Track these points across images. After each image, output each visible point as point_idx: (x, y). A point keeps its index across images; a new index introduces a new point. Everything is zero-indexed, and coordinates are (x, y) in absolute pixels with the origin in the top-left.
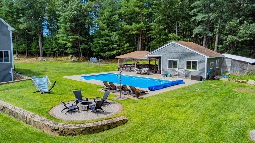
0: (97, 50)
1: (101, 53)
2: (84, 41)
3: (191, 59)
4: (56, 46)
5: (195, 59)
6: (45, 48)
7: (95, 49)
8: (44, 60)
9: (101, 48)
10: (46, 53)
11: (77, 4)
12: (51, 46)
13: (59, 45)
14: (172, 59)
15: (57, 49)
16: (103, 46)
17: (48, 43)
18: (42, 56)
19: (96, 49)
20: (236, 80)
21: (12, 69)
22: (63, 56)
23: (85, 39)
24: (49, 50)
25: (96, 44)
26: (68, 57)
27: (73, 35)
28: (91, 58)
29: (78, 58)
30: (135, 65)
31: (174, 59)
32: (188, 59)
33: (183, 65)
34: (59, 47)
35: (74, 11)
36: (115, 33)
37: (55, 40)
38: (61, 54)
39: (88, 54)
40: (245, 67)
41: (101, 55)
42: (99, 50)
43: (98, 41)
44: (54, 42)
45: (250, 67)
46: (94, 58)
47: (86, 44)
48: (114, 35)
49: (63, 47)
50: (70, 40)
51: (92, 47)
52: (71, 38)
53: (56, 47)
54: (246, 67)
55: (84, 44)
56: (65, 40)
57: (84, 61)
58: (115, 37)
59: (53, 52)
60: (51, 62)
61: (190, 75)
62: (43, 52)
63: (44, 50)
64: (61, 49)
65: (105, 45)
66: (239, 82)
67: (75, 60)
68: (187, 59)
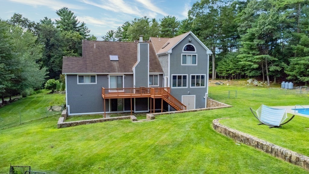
0: (294, 73)
1: (301, 77)
2: (274, 61)
4: (234, 67)
6: (219, 70)
7: (291, 71)
8: (220, 84)
9: (301, 71)
10: (219, 75)
11: (272, 16)
12: (226, 68)
13: (236, 67)
15: (234, 71)
16: (305, 68)
17: (224, 64)
18: (215, 79)
19: (293, 71)
21: (206, 94)
22: (239, 79)
23: (276, 59)
24: (224, 72)
25: (293, 64)
26: (248, 81)
27: (261, 54)
28: (283, 83)
29: (262, 83)
34: (236, 69)
35: (267, 26)
37: (232, 61)
38: (238, 77)
39: (276, 77)
41: (300, 80)
42: (297, 72)
43: (298, 61)
44: (231, 63)
46: (289, 83)
47: (277, 65)
49: (241, 68)
50: (257, 61)
51: (287, 69)
52: (257, 59)
53: (233, 69)
55: (274, 65)
56: (249, 61)
57: (270, 86)
59: (228, 75)
60: (229, 86)
62: (216, 74)
63: (217, 72)
64: (239, 71)
67: (258, 85)
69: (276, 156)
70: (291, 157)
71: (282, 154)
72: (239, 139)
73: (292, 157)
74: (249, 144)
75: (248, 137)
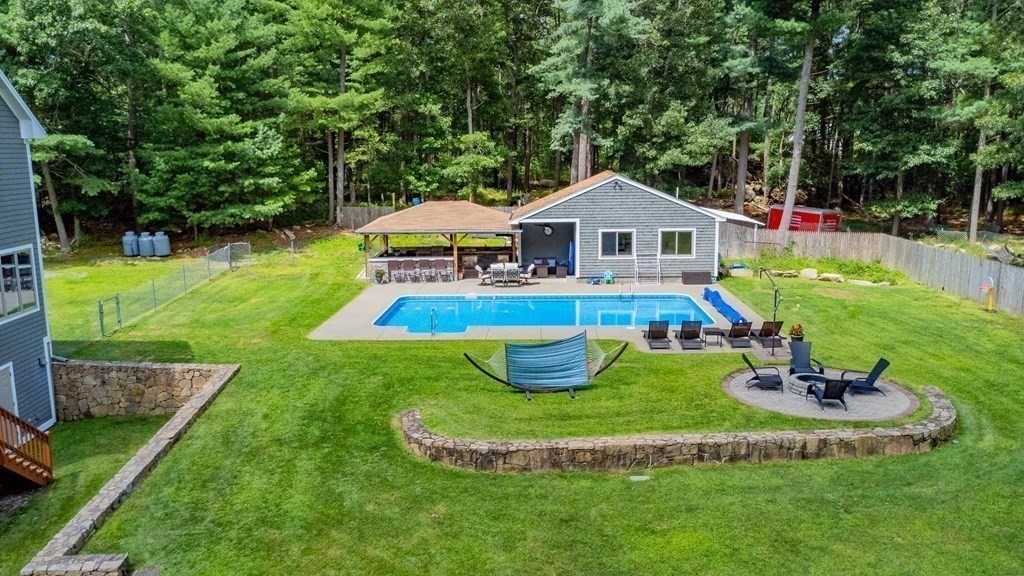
0: (170, 200)
2: (92, 159)
3: (675, 226)
5: (688, 226)
7: (159, 194)
9: (196, 192)
14: (615, 227)
16: (211, 181)
19: (165, 195)
20: (773, 272)
30: (452, 255)
31: (622, 227)
32: (665, 226)
33: (650, 245)
36: (260, 125)
40: (749, 237)
42: (181, 198)
43: (189, 159)
45: (759, 236)
48: (260, 136)
54: (752, 236)
58: (265, 142)
61: (679, 271)
65: (222, 178)
66: (781, 275)
68: (661, 226)
69: (762, 459)
70: (804, 446)
71: (781, 447)
72: (621, 463)
73: (808, 445)
74: (665, 461)
75: (659, 443)
